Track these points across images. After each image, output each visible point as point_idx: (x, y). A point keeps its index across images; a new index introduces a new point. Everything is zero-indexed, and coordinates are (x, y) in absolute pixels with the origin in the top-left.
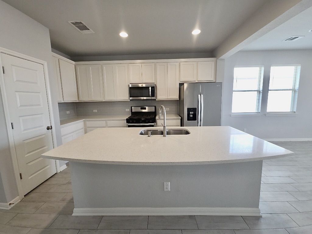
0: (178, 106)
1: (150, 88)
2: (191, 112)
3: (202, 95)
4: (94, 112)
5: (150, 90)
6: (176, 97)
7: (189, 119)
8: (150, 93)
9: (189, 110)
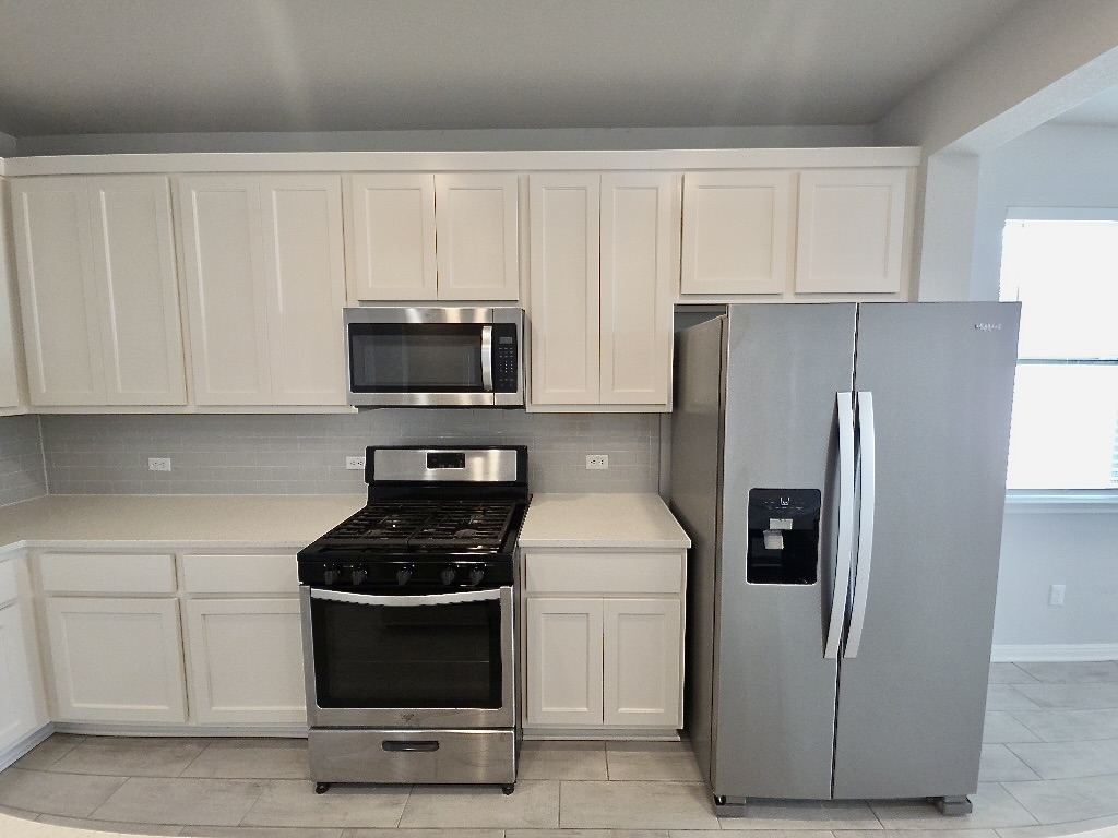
0: (665, 447)
1: (487, 334)
2: (779, 517)
3: (866, 399)
4: (152, 467)
5: (487, 349)
6: (655, 393)
7: (762, 568)
8: (487, 368)
9: (763, 504)
